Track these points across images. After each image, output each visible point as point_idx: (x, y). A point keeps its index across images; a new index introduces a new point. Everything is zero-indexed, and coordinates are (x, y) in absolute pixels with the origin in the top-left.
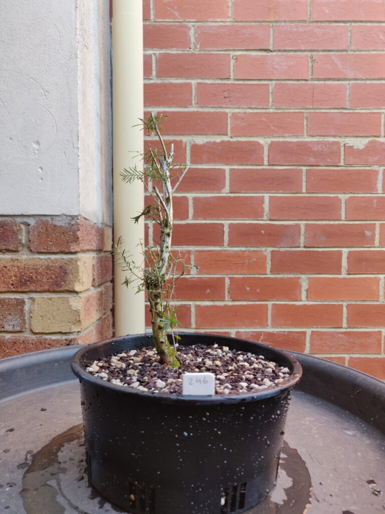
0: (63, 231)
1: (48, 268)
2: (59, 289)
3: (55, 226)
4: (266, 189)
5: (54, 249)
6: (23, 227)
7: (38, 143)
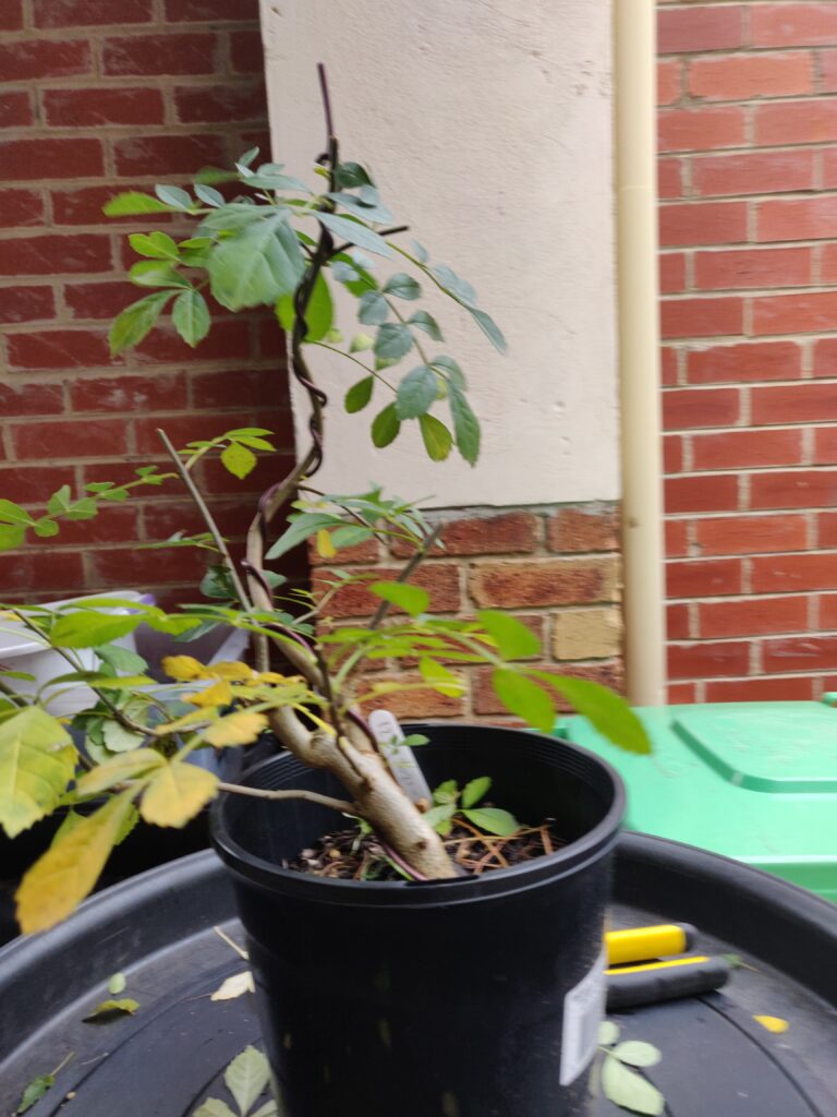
0: (598, 523)
1: (576, 573)
2: (594, 600)
3: (585, 516)
4: (808, 417)
5: (585, 547)
6: (539, 520)
7: (560, 404)
